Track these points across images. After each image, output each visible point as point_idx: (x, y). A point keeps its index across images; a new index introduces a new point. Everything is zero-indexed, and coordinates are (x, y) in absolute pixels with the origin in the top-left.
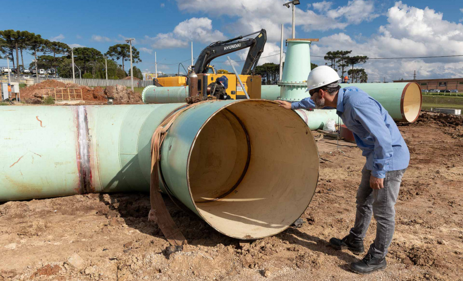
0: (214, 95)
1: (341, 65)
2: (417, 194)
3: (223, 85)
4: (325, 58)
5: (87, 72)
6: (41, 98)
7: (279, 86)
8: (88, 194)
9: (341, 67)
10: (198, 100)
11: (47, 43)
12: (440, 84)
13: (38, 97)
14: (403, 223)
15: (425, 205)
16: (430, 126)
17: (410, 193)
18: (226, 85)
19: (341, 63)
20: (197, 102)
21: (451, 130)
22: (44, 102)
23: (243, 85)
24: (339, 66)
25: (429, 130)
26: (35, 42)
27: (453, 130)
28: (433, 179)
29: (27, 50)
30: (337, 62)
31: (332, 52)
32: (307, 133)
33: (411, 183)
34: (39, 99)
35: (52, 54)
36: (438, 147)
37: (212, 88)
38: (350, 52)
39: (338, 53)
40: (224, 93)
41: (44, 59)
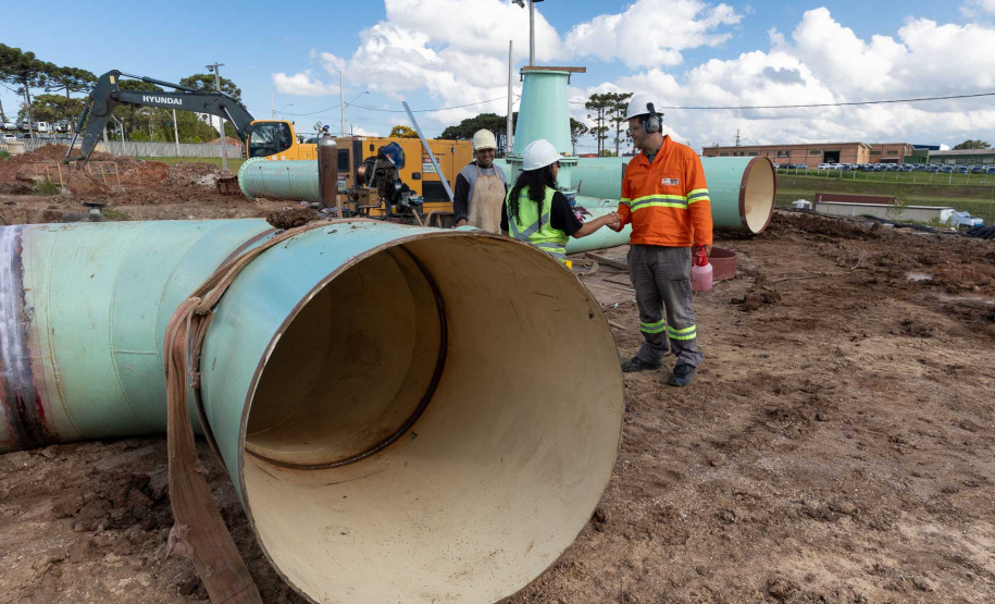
0: (374, 185)
1: (614, 119)
2: (818, 418)
3: (393, 162)
4: (588, 105)
5: (138, 128)
6: (30, 181)
7: (508, 162)
8: (44, 447)
9: (615, 123)
10: (301, 219)
11: (50, 69)
12: (780, 153)
13: (24, 180)
14: (810, 515)
15: (842, 450)
16: (791, 240)
17: (802, 417)
18: (400, 162)
19: (615, 114)
20: (300, 225)
21: (831, 249)
22: (37, 191)
23: (435, 161)
24: (611, 121)
25: (792, 249)
26: (23, 67)
27: (835, 249)
28: (835, 370)
29: (9, 84)
30: (608, 113)
31: (599, 95)
32: (591, 316)
33: (795, 384)
34: (28, 185)
35: (63, 93)
36: (819, 288)
37: (369, 171)
38: (629, 96)
39: (608, 97)
40: (396, 179)
41: (49, 101)
